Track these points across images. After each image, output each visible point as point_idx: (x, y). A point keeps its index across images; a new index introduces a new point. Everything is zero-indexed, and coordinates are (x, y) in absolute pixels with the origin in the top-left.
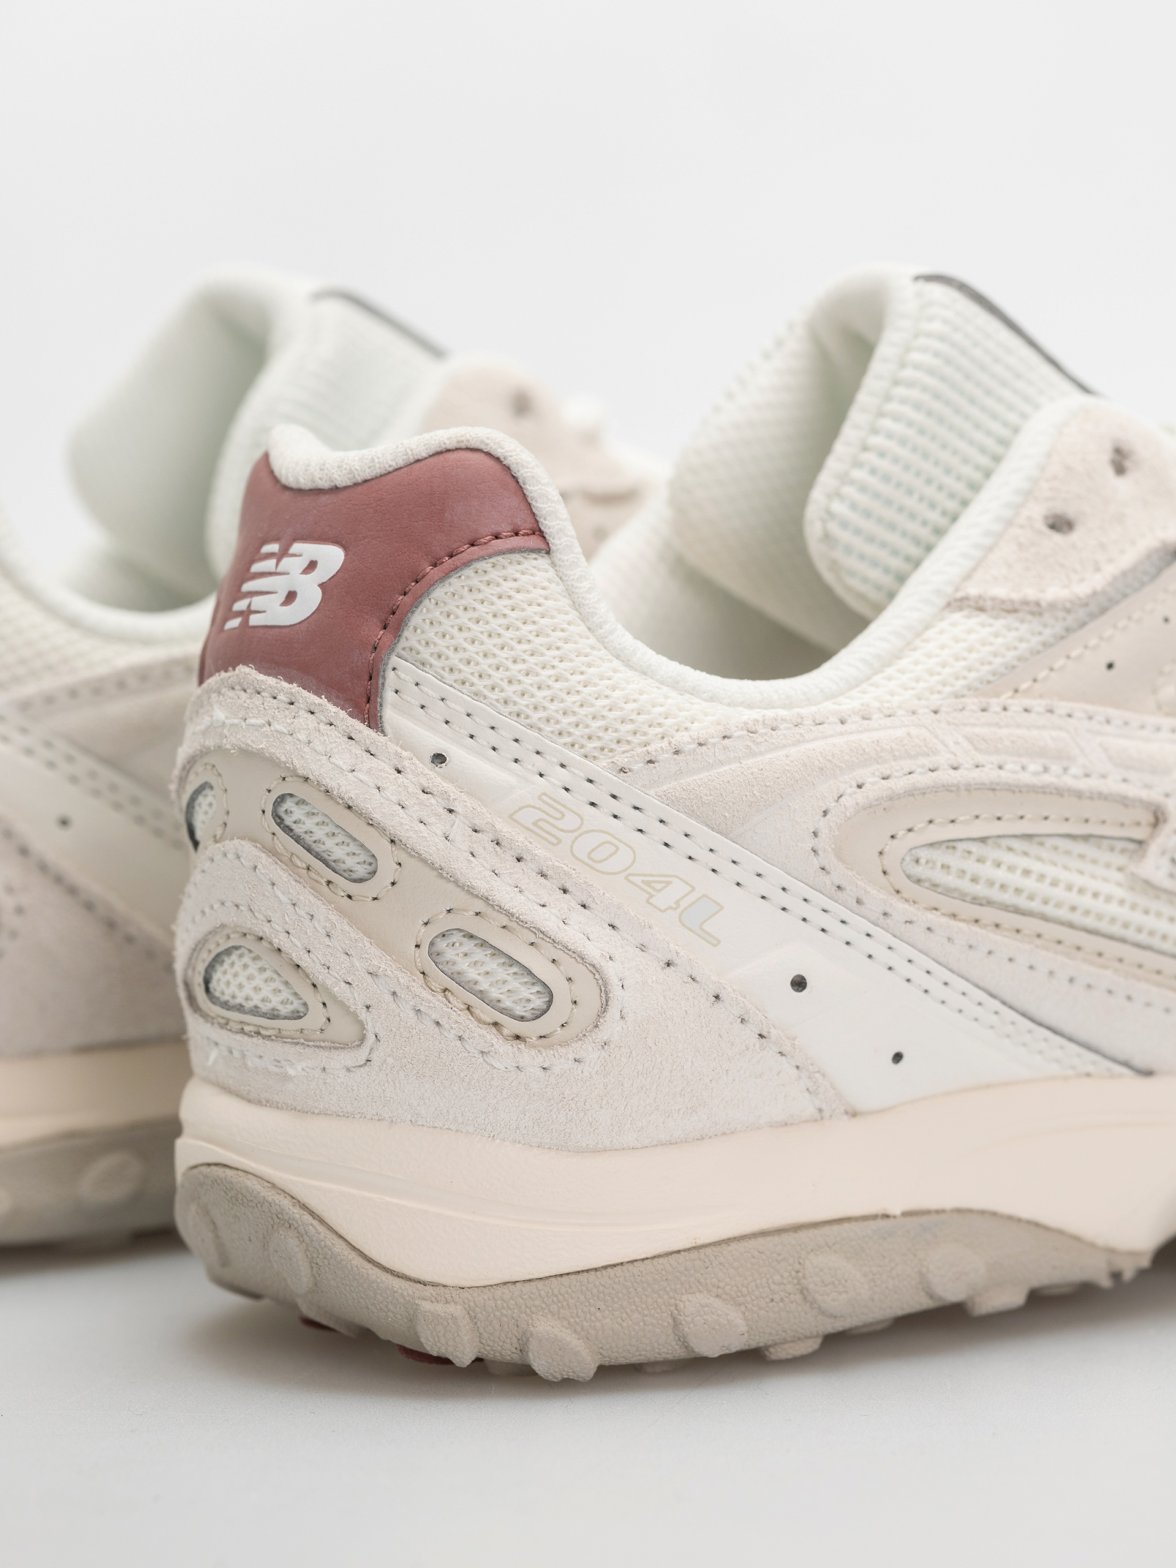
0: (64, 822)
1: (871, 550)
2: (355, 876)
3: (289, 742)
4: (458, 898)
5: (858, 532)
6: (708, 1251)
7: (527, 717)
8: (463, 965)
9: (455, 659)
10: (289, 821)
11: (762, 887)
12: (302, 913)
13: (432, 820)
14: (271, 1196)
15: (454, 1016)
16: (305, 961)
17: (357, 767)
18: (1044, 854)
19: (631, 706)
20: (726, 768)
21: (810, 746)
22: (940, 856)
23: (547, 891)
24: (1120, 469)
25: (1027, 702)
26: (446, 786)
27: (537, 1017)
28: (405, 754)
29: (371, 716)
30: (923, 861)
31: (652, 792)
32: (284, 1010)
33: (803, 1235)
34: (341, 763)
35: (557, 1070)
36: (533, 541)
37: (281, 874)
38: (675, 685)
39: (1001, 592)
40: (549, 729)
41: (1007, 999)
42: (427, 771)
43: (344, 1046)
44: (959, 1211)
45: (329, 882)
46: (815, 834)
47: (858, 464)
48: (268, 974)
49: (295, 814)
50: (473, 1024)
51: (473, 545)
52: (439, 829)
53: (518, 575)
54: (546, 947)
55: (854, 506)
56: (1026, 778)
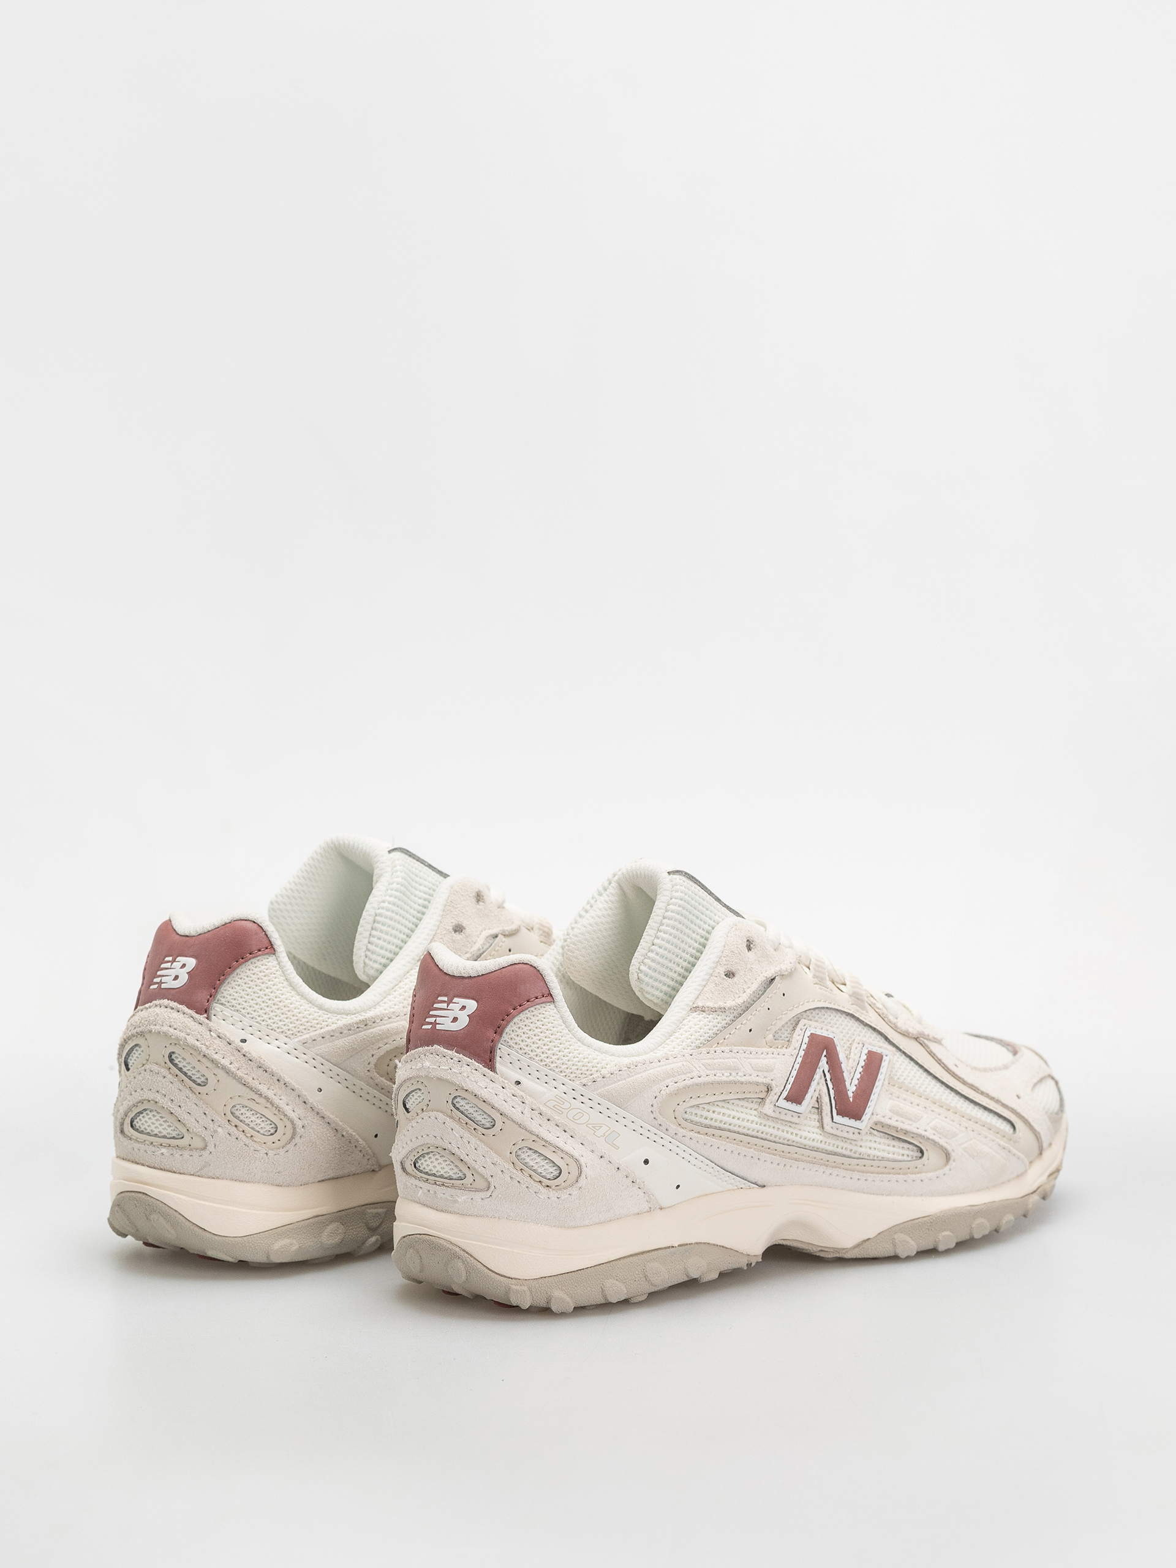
0: (320, 1090)
1: (656, 984)
2: (485, 1127)
3: (459, 1076)
4: (526, 1135)
5: (651, 977)
6: (613, 1263)
7: (549, 1066)
8: (528, 1160)
9: (522, 1045)
10: (457, 1105)
11: (634, 1126)
12: (465, 1141)
13: (517, 1106)
14: (451, 1246)
15: (525, 1179)
16: (466, 1159)
17: (488, 1087)
18: (730, 1106)
19: (586, 1060)
20: (621, 1082)
21: (649, 1072)
22: (694, 1111)
23: (558, 1132)
24: (749, 949)
25: (723, 1048)
26: (522, 1093)
27: (555, 1179)
28: (506, 1081)
29: (492, 1068)
30: (688, 1112)
31: (595, 1093)
32: (455, 1176)
33: (645, 1255)
34: (481, 1085)
35: (562, 1198)
36: (549, 998)
37: (456, 1126)
38: (599, 1050)
39: (710, 1004)
40: (557, 1070)
41: (717, 1163)
42: (514, 1088)
43: (481, 1190)
44: (697, 1243)
45: (475, 1129)
46: (652, 1106)
47: (650, 951)
48: (448, 1162)
49: (461, 1103)
50: (532, 1182)
51: (528, 1001)
52: (519, 1110)
53: (544, 1012)
54: (559, 1152)
55: (650, 968)
56: (724, 1079)
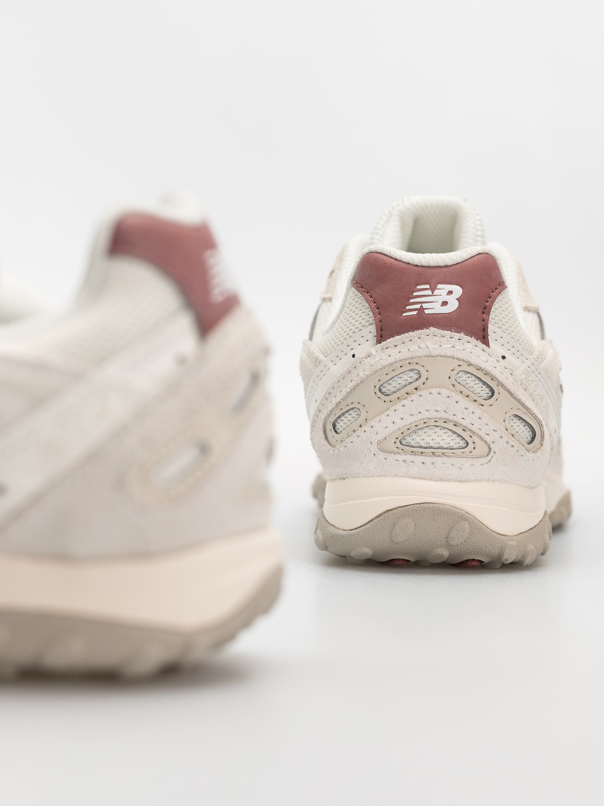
2: (483, 398)
3: (464, 353)
4: (515, 404)
8: (514, 426)
12: (470, 411)
13: (508, 377)
14: (458, 511)
16: (472, 428)
17: (488, 361)
26: (509, 366)
27: (530, 443)
43: (481, 457)
45: (475, 400)
48: (449, 434)
49: (463, 377)
